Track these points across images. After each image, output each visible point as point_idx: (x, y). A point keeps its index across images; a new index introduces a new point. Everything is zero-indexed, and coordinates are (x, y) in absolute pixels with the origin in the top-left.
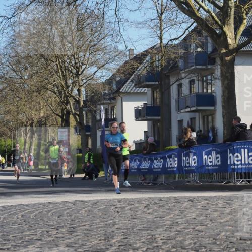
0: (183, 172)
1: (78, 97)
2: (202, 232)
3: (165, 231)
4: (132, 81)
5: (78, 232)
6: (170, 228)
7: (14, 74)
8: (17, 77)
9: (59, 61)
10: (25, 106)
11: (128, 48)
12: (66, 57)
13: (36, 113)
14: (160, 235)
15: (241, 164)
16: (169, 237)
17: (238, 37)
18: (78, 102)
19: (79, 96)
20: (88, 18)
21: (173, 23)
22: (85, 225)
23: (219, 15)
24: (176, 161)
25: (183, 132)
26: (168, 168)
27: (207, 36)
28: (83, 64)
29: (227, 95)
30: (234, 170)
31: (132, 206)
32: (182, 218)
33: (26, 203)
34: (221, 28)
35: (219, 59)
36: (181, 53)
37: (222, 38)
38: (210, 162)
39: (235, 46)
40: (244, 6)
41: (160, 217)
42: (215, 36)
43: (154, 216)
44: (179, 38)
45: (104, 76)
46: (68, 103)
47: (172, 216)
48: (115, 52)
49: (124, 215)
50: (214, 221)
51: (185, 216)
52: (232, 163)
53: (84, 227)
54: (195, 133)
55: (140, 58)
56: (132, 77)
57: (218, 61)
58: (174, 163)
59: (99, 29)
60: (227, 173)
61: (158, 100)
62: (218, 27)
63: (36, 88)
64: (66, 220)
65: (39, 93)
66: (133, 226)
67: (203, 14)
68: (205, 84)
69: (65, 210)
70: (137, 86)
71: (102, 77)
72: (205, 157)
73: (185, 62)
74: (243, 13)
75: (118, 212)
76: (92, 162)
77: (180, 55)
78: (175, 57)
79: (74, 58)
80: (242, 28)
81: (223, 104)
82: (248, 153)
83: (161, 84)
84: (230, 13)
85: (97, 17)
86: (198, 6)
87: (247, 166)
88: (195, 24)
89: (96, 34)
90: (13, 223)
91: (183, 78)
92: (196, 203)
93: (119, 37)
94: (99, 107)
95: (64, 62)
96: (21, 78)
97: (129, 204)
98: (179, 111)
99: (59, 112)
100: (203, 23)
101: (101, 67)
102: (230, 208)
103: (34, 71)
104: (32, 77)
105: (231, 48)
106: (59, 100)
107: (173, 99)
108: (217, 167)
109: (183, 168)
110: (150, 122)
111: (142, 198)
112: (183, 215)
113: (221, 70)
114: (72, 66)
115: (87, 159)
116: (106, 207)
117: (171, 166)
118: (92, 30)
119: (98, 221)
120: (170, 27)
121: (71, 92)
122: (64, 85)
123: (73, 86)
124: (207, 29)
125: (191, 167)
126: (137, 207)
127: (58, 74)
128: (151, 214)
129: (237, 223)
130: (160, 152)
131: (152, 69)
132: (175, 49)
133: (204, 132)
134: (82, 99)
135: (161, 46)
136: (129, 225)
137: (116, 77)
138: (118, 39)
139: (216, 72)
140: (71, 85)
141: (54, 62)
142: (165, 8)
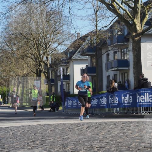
0: (110, 107)
1: (46, 61)
2: (121, 143)
3: (99, 142)
4: (79, 52)
5: (46, 143)
6: (102, 141)
7: (8, 48)
8: (9, 49)
9: (35, 40)
10: (14, 67)
11: (77, 32)
12: (39, 37)
13: (21, 72)
14: (96, 145)
15: (145, 102)
16: (101, 146)
17: (143, 26)
18: (46, 65)
19: (47, 61)
20: (53, 14)
21: (104, 17)
22: (50, 139)
23: (131, 12)
24: (105, 100)
25: (110, 83)
26: (100, 104)
27: (124, 25)
28: (49, 42)
29: (136, 61)
30: (140, 106)
31: (79, 127)
32: (109, 135)
33: (15, 126)
34: (133, 20)
35: (131, 39)
37: (133, 26)
38: (126, 101)
39: (141, 31)
40: (146, 7)
41: (96, 134)
42: (129, 25)
43: (92, 134)
44: (107, 26)
46: (40, 65)
47: (103, 133)
48: (69, 35)
49: (74, 133)
50: (128, 137)
51: (111, 133)
52: (139, 101)
54: (117, 83)
55: (84, 38)
56: (79, 50)
58: (104, 101)
59: (59, 21)
60: (136, 107)
61: (95, 64)
62: (131, 20)
63: (21, 56)
64: (39, 136)
65: (23, 59)
66: (80, 140)
67: (121, 12)
68: (123, 54)
69: (38, 130)
70: (82, 55)
71: (61, 50)
72: (123, 98)
73: (111, 40)
74: (146, 11)
75: (70, 131)
76: (55, 101)
77: (108, 36)
78: (105, 38)
79: (44, 38)
80: (145, 20)
81: (134, 66)
83: (96, 54)
84: (138, 11)
85: (58, 14)
86: (119, 7)
87: (148, 104)
88: (117, 18)
89: (58, 24)
90: (7, 138)
91: (110, 50)
92: (117, 125)
93: (71, 26)
94: (59, 67)
95: (38, 40)
96: (12, 50)
97: (77, 126)
98: (107, 70)
99: (35, 71)
100: (122, 17)
101: (60, 44)
102: (138, 129)
103: (20, 46)
104: (19, 49)
105: (139, 32)
106: (35, 64)
107: (104, 63)
108: (130, 104)
109: (110, 104)
110: (90, 77)
111: (85, 123)
112: (109, 133)
113: (133, 46)
114: (43, 43)
115: (52, 99)
116: (63, 128)
117: (102, 103)
118: (55, 21)
119: (59, 136)
120: (101, 20)
121: (42, 59)
122: (38, 54)
123: (43, 55)
124: (124, 21)
125: (115, 104)
126: (82, 128)
127: (35, 48)
128: (91, 132)
129: (142, 137)
130: (96, 95)
131: (91, 45)
132: (105, 33)
133: (122, 83)
134: (49, 63)
135: (96, 31)
136: (77, 139)
137: (69, 49)
138: (71, 27)
139: (130, 47)
140: (43, 54)
141: (32, 41)
142: (99, 8)
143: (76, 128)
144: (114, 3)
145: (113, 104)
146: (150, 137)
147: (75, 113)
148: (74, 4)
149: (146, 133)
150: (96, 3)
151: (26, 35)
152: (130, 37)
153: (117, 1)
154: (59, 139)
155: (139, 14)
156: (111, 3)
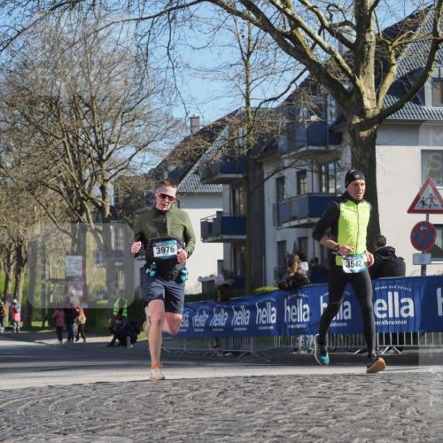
0: (285, 331)
1: (101, 199)
2: (320, 437)
3: (255, 436)
4: (196, 173)
5: (102, 438)
6: (262, 431)
9: (67, 135)
10: (6, 216)
11: (190, 115)
12: (80, 129)
13: (27, 229)
15: (388, 318)
17: (382, 97)
18: (101, 209)
19: (104, 198)
20: (120, 61)
21: (270, 71)
22: (113, 427)
23: (349, 57)
24: (273, 312)
25: (285, 262)
26: (259, 325)
27: (327, 94)
28: (109, 142)
31: (197, 392)
32: (284, 414)
33: (9, 388)
34: (353, 80)
35: (348, 134)
36: (283, 123)
37: (354, 98)
39: (377, 112)
40: (392, 42)
41: (246, 412)
42: (342, 95)
43: (235, 411)
44: (279, 97)
45: (147, 164)
46: (83, 210)
47: (267, 409)
48: (168, 122)
49: (182, 409)
50: (339, 419)
51: (289, 410)
53: (113, 430)
54: (306, 264)
55: (210, 133)
56: (196, 165)
57: (347, 138)
58: (270, 316)
59: (139, 81)
61: (242, 206)
62: (347, 79)
63: (27, 184)
64: (80, 417)
65: (33, 194)
66: (198, 428)
67: (320, 56)
68: (324, 177)
69: (78, 400)
70: (205, 181)
72: (324, 305)
73: (289, 139)
74: (390, 54)
75: (172, 403)
76: (125, 315)
77: (280, 127)
78: (272, 131)
79: (95, 131)
80: (389, 81)
82: (400, 298)
83: (247, 178)
84: (368, 55)
86: (313, 41)
87: (398, 322)
88: (307, 73)
89: (134, 90)
91: (285, 168)
92: (308, 386)
93: (174, 96)
95: (76, 138)
96: (2, 167)
97: (191, 389)
98: (279, 226)
100: (320, 72)
101: (141, 148)
102: (368, 396)
103: (24, 155)
104: (19, 164)
105: (370, 114)
106: (67, 206)
107: (269, 204)
108: (345, 324)
109: (285, 325)
110: (229, 245)
111: (215, 378)
112: (286, 408)
113: (353, 154)
114: (91, 145)
115: (117, 310)
116: (150, 395)
117: (264, 322)
119: (137, 419)
120: (262, 79)
121: (89, 192)
122: (76, 179)
123: (92, 181)
124: (326, 81)
125: (300, 323)
126: (206, 394)
127: (67, 159)
128: (231, 406)
129: (380, 421)
130: (246, 297)
131: (232, 152)
132: (271, 117)
133: (322, 263)
134: (109, 204)
135: (247, 112)
136: (192, 427)
137: (168, 165)
138: (173, 99)
139: (343, 158)
140: (90, 178)
141: (59, 139)
142: (255, 45)
143: (186, 393)
144: (300, 29)
145: (297, 323)
146: (404, 421)
147: (185, 349)
148: (182, 31)
149: (393, 409)
150: (246, 29)
151: (42, 123)
152: (346, 128)
153: (306, 25)
154: (139, 427)
155: (372, 61)
156: (288, 29)
